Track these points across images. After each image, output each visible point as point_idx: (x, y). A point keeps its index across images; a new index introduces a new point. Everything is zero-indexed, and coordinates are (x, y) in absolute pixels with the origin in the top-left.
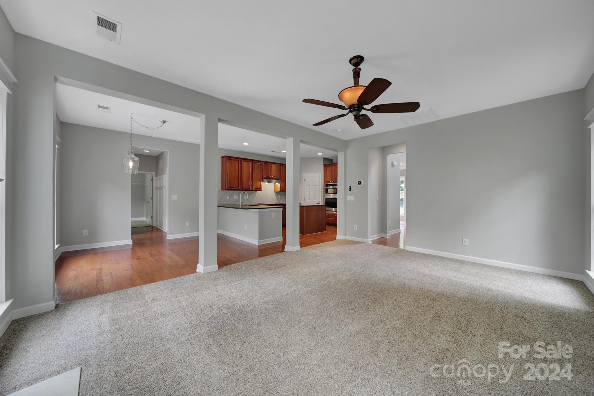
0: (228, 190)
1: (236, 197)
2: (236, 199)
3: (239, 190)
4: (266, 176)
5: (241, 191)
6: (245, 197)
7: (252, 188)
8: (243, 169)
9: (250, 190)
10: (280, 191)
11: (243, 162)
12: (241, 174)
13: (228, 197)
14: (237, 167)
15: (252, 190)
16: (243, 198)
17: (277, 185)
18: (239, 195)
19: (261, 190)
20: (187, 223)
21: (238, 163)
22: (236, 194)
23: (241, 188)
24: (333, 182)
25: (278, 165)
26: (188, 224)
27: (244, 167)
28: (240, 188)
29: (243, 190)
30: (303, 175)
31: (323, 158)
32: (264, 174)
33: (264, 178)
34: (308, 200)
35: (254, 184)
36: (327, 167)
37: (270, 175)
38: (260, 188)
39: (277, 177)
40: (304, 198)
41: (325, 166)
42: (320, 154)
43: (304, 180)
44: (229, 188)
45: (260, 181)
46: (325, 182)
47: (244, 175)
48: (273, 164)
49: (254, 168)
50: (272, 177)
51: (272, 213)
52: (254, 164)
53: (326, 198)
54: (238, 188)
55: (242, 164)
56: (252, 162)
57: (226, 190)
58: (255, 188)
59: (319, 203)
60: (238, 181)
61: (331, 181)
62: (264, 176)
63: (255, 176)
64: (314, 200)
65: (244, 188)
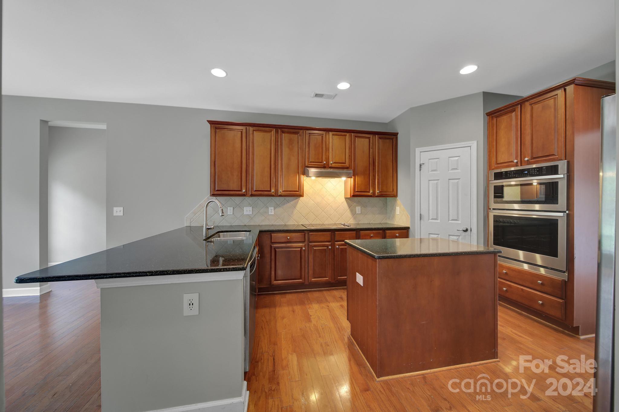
0: (215, 195)
1: (248, 211)
2: (248, 215)
3: (243, 195)
4: (313, 161)
7: (276, 190)
8: (253, 147)
11: (253, 133)
13: (230, 211)
18: (255, 207)
24: (528, 163)
25: (348, 135)
27: (255, 145)
30: (417, 153)
32: (308, 158)
33: (307, 167)
34: (432, 219)
35: (280, 180)
36: (498, 119)
37: (324, 158)
38: (298, 190)
39: (345, 163)
40: (420, 215)
41: (492, 117)
42: (469, 69)
43: (421, 165)
44: (217, 190)
45: (298, 173)
46: (494, 165)
47: (256, 161)
48: (333, 133)
49: (281, 145)
50: (331, 162)
51: (187, 298)
52: (281, 135)
53: (494, 215)
54: (241, 191)
55: (251, 136)
56: (277, 132)
57: (213, 195)
58: (284, 191)
59: (471, 231)
60: (240, 174)
61: (516, 161)
62: (309, 162)
63: (283, 163)
64: (451, 220)
65: (255, 191)
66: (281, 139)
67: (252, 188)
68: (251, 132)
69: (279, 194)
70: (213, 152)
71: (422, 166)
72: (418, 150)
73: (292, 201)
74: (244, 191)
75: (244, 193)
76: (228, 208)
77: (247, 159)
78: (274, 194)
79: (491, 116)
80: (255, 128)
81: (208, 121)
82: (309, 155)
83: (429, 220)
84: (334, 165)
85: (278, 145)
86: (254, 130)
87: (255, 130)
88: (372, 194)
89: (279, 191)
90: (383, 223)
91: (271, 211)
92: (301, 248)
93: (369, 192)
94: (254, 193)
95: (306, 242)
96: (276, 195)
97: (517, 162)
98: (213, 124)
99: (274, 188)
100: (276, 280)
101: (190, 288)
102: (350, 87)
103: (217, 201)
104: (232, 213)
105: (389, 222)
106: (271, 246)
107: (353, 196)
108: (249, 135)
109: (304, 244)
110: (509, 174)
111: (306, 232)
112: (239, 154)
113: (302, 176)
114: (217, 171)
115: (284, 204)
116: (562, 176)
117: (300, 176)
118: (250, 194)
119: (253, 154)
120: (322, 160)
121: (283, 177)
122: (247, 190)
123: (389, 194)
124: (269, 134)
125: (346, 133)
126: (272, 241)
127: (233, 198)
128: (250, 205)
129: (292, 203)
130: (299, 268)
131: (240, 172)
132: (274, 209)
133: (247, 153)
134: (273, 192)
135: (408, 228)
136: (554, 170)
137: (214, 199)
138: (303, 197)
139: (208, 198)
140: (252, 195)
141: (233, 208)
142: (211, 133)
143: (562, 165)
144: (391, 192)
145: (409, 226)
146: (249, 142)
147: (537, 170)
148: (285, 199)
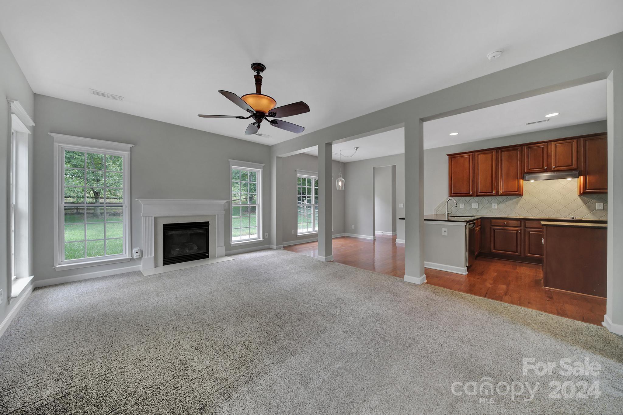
2: (475, 208)
4: (533, 168)
7: (497, 191)
8: (478, 165)
9: (494, 196)
14: (466, 165)
18: (481, 203)
21: (467, 160)
25: (575, 140)
32: (527, 166)
35: (501, 185)
37: (545, 164)
38: (517, 191)
39: (572, 165)
44: (453, 194)
45: (518, 178)
48: (555, 143)
49: (501, 160)
50: (554, 167)
51: (443, 229)
52: (501, 153)
54: (469, 193)
55: (476, 158)
56: (497, 152)
57: (450, 196)
58: (504, 192)
60: (468, 183)
62: (528, 168)
63: (503, 173)
65: (480, 193)
66: (501, 156)
67: (477, 191)
68: (476, 156)
69: (499, 194)
70: (450, 172)
73: (515, 200)
74: (471, 193)
75: (471, 195)
76: (461, 204)
77: (474, 173)
78: (495, 194)
80: (479, 153)
81: (447, 155)
82: (528, 163)
84: (556, 169)
85: (498, 161)
86: (478, 155)
89: (499, 193)
91: (494, 206)
92: (517, 231)
94: (478, 194)
95: (522, 228)
96: (497, 195)
98: (450, 156)
99: (495, 190)
100: (494, 249)
101: (445, 226)
103: (453, 199)
104: (463, 207)
106: (491, 228)
107: (583, 193)
108: (475, 158)
109: (519, 229)
111: (522, 220)
112: (468, 170)
113: (521, 180)
114: (453, 182)
115: (506, 201)
117: (519, 181)
118: (476, 195)
119: (478, 169)
120: (543, 166)
121: (503, 182)
122: (474, 192)
124: (490, 155)
125: (573, 140)
126: (492, 224)
127: (464, 198)
128: (476, 202)
129: (514, 200)
130: (515, 244)
132: (497, 205)
133: (474, 169)
134: (494, 193)
137: (451, 198)
138: (524, 196)
139: (447, 198)
140: (477, 196)
141: (464, 204)
142: (449, 161)
146: (475, 162)
148: (507, 197)
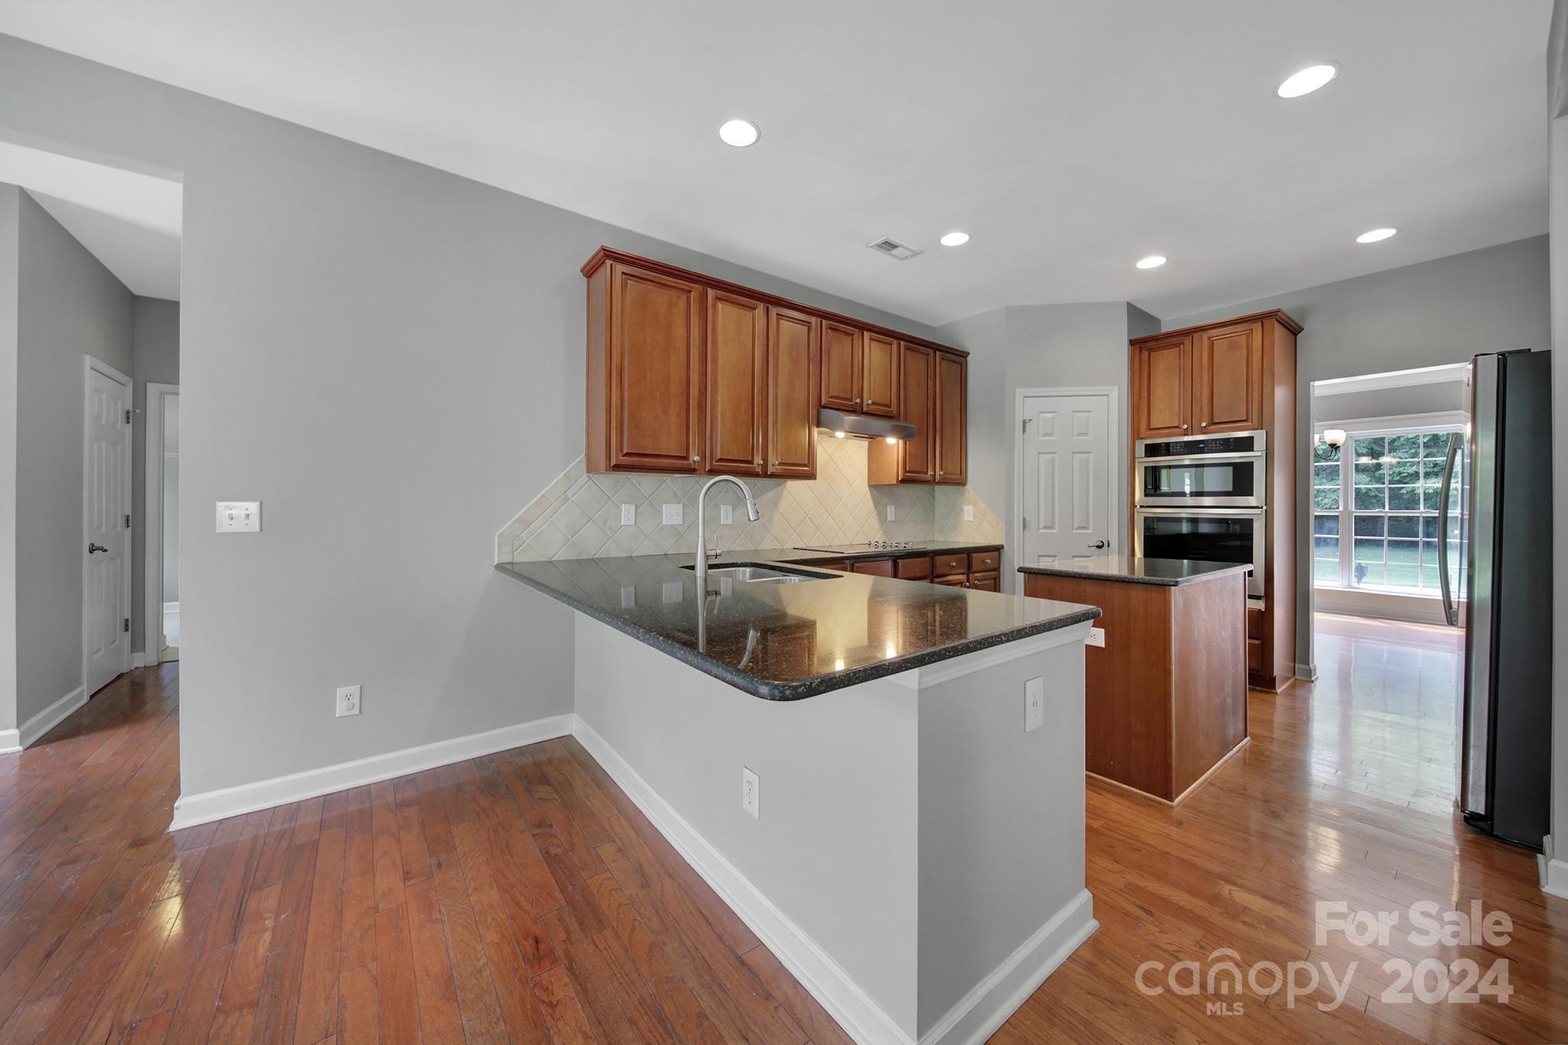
0: (618, 468)
1: (672, 514)
2: (672, 526)
3: (691, 471)
4: (836, 394)
5: (701, 479)
6: (726, 514)
7: (765, 460)
8: (715, 342)
9: (755, 475)
10: (904, 481)
11: (714, 307)
12: (704, 374)
13: (627, 514)
14: (679, 331)
15: (765, 475)
16: (711, 520)
17: (889, 447)
18: (690, 504)
19: (811, 476)
20: (341, 692)
21: (682, 304)
22: (676, 496)
23: (703, 457)
24: (1203, 431)
25: (895, 342)
26: (344, 701)
27: (720, 338)
28: (697, 458)
29: (713, 472)
30: (1019, 398)
31: (1128, 304)
32: (828, 387)
33: (825, 407)
34: (1045, 527)
35: (773, 436)
36: (1152, 354)
37: (855, 390)
38: (807, 463)
39: (889, 405)
40: (1024, 519)
41: (1141, 349)
42: (1152, 262)
43: (1024, 422)
44: (627, 454)
45: (808, 421)
46: (1143, 432)
47: (722, 382)
48: (871, 335)
50: (867, 401)
52: (776, 323)
53: (1145, 517)
54: (686, 457)
55: (712, 312)
56: (767, 313)
57: (614, 466)
58: (779, 463)
59: (1108, 546)
60: (683, 413)
61: (1185, 426)
62: (828, 392)
63: (778, 392)
64: (1077, 529)
65: (720, 460)
66: (775, 332)
67: (714, 453)
68: (712, 302)
69: (770, 470)
70: (617, 343)
71: (1027, 425)
72: (1020, 392)
74: (694, 459)
75: (694, 465)
76: (626, 505)
77: (701, 373)
78: (759, 470)
79: (1137, 346)
80: (719, 293)
82: (828, 378)
83: (1038, 529)
84: (872, 408)
86: (717, 299)
87: (720, 299)
88: (931, 479)
89: (770, 464)
90: (928, 541)
93: (926, 473)
94: (716, 465)
97: (1186, 429)
98: (617, 262)
102: (969, 240)
104: (634, 521)
105: (938, 537)
107: (902, 480)
108: (708, 309)
110: (1173, 447)
112: (682, 356)
113: (815, 430)
114: (626, 396)
116: (1260, 454)
117: (812, 430)
118: (705, 467)
119: (715, 362)
120: (852, 398)
121: (778, 428)
123: (952, 479)
124: (747, 315)
125: (891, 339)
128: (677, 499)
131: (685, 407)
132: (733, 511)
133: (702, 354)
134: (759, 465)
135: (998, 549)
136: (1246, 444)
138: (815, 479)
141: (636, 506)
143: (1260, 437)
144: (957, 474)
145: (1001, 544)
146: (706, 328)
147: (1220, 443)
